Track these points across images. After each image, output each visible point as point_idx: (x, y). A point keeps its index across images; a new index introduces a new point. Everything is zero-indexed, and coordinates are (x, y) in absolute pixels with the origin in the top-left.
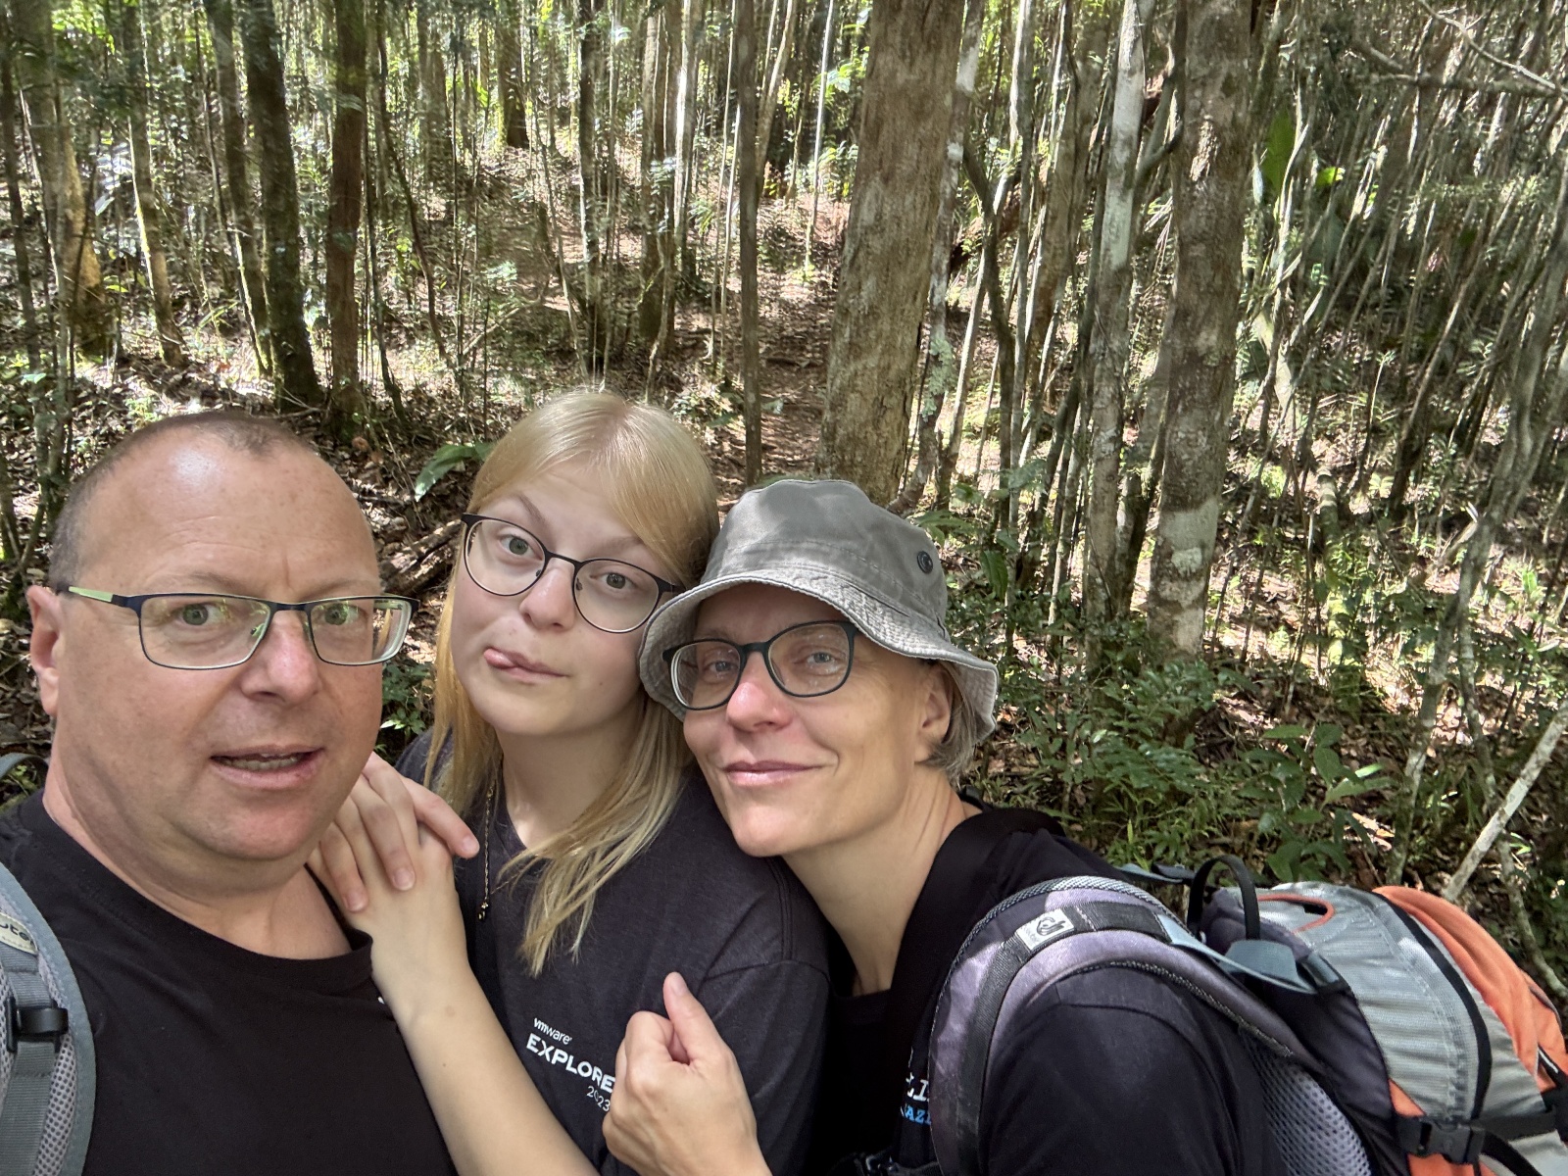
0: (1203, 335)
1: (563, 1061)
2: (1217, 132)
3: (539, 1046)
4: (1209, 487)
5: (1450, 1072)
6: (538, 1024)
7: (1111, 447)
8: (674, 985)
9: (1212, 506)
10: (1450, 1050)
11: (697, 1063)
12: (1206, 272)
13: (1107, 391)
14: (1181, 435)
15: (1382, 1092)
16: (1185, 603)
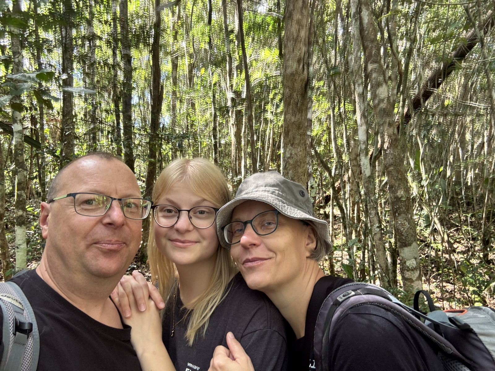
0: (399, 192)
6: (189, 364)
8: (230, 336)
9: (415, 245)
11: (237, 360)
13: (373, 212)
16: (414, 279)
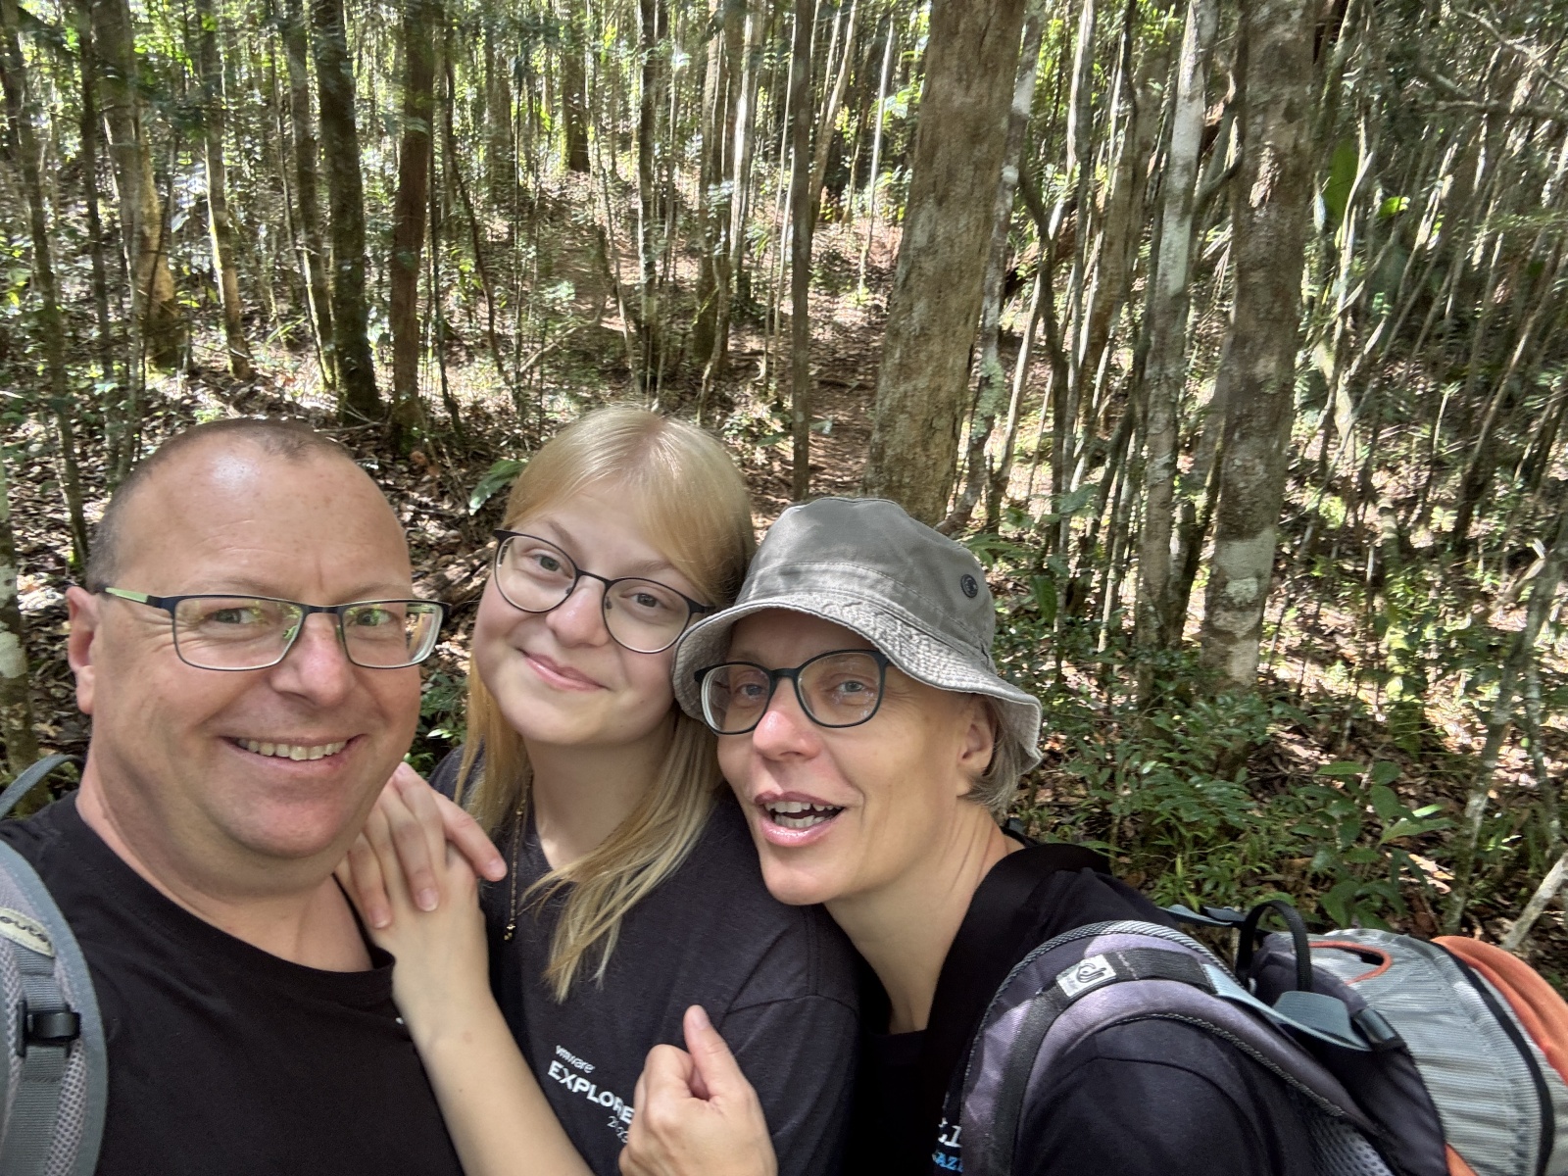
0: (1262, 362)
1: (585, 1089)
2: (1278, 158)
3: (561, 1074)
4: (1265, 517)
5: (1509, 1138)
6: (560, 1051)
7: (1165, 474)
8: (695, 1018)
9: (1268, 535)
10: (1510, 1113)
11: (717, 1099)
12: (1264, 296)
13: (1162, 417)
14: (1238, 462)
15: (1439, 1157)
16: (1240, 634)
